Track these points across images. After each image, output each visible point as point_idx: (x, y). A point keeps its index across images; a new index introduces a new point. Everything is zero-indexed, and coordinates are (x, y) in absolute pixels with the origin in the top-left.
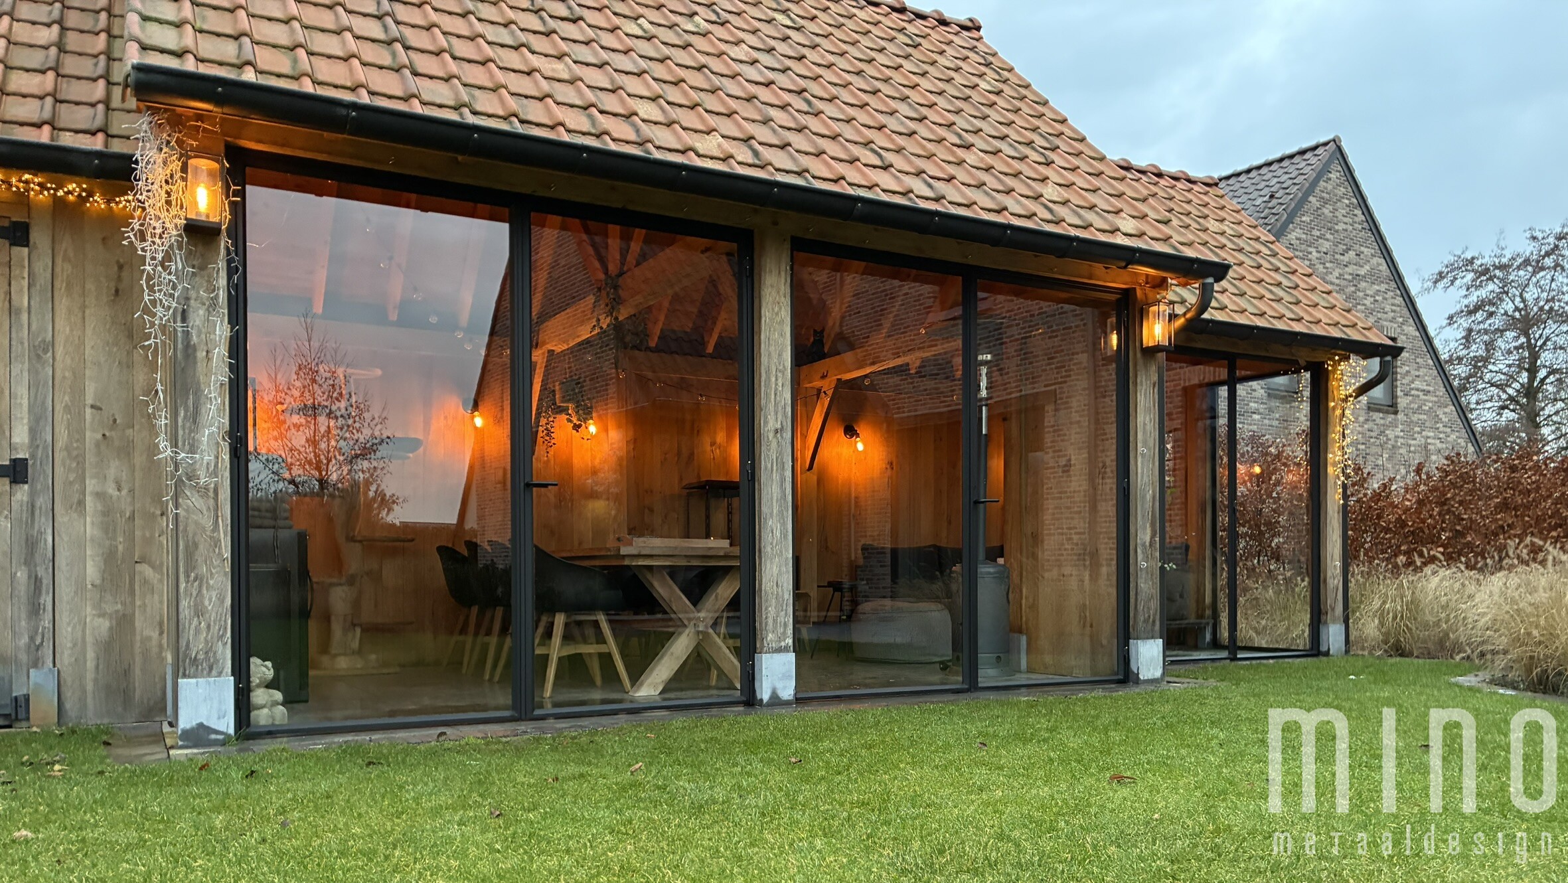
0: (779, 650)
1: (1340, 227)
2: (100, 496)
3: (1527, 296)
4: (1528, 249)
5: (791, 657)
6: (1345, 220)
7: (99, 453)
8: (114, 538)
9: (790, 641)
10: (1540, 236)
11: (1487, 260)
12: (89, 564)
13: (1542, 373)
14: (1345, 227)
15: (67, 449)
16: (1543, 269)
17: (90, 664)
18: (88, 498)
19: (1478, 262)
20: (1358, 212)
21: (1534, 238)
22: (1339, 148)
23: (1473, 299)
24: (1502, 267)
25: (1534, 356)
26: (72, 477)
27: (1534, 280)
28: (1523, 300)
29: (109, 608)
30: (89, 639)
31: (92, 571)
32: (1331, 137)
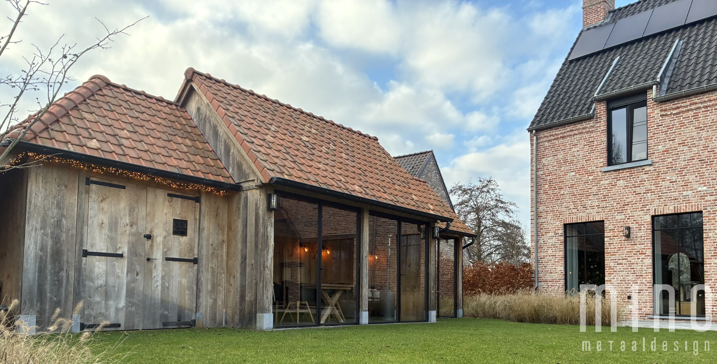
0: (365, 311)
1: (433, 180)
2: (212, 268)
3: (478, 201)
4: (479, 185)
5: (367, 312)
6: (434, 178)
7: (212, 256)
8: (214, 279)
9: (367, 308)
10: (482, 180)
11: (466, 187)
12: (209, 285)
13: (482, 228)
14: (434, 180)
15: (206, 255)
16: (483, 192)
17: (208, 312)
18: (209, 268)
19: (463, 188)
20: (438, 175)
21: (480, 181)
22: (433, 154)
23: (460, 200)
24: (470, 189)
25: (480, 222)
26: (207, 262)
27: (480, 195)
28: (476, 202)
29: (212, 297)
30: (208, 305)
31: (209, 287)
32: (431, 150)
